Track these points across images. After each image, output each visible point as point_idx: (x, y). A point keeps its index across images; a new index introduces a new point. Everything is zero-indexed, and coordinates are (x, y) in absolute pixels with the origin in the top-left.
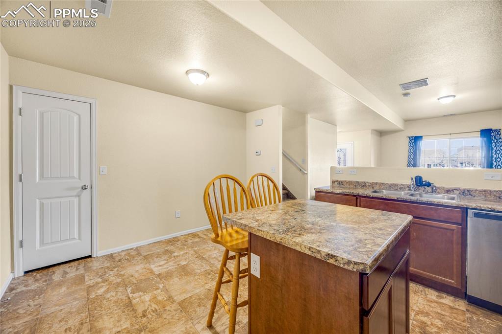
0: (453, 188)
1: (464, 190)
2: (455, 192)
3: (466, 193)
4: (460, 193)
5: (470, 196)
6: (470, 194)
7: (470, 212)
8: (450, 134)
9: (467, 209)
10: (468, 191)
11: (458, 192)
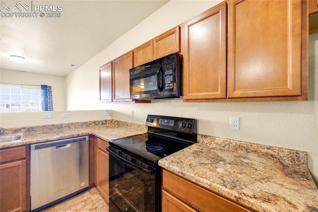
0: (20, 128)
1: (29, 128)
2: (22, 130)
3: (30, 130)
4: (25, 131)
5: (33, 132)
6: (33, 130)
7: (33, 146)
8: (22, 85)
9: (30, 144)
10: (32, 128)
11: (24, 130)
